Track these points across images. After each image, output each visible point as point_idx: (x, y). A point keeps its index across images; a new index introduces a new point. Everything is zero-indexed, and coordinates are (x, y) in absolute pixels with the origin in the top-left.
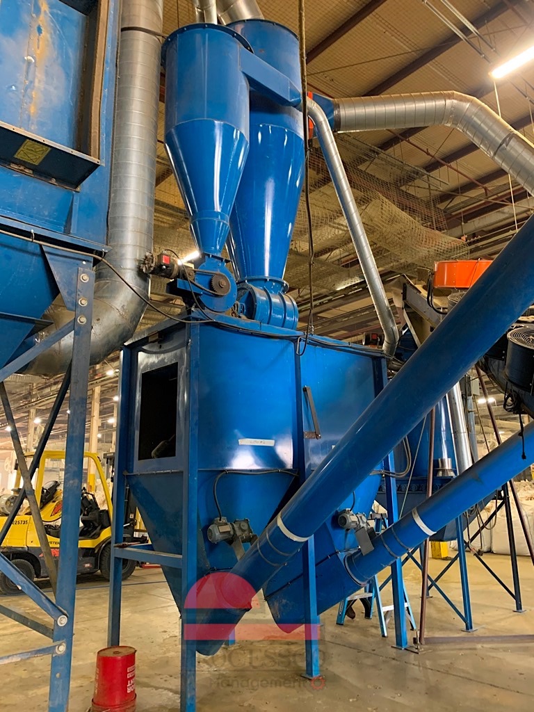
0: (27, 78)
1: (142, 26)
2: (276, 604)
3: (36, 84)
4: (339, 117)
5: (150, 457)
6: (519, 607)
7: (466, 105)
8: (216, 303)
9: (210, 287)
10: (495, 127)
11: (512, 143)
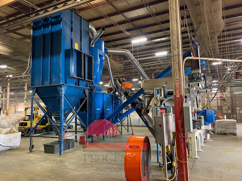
4: (108, 52)
5: (83, 111)
6: (128, 132)
7: (128, 53)
8: (95, 90)
9: (94, 88)
10: (132, 58)
11: (134, 61)
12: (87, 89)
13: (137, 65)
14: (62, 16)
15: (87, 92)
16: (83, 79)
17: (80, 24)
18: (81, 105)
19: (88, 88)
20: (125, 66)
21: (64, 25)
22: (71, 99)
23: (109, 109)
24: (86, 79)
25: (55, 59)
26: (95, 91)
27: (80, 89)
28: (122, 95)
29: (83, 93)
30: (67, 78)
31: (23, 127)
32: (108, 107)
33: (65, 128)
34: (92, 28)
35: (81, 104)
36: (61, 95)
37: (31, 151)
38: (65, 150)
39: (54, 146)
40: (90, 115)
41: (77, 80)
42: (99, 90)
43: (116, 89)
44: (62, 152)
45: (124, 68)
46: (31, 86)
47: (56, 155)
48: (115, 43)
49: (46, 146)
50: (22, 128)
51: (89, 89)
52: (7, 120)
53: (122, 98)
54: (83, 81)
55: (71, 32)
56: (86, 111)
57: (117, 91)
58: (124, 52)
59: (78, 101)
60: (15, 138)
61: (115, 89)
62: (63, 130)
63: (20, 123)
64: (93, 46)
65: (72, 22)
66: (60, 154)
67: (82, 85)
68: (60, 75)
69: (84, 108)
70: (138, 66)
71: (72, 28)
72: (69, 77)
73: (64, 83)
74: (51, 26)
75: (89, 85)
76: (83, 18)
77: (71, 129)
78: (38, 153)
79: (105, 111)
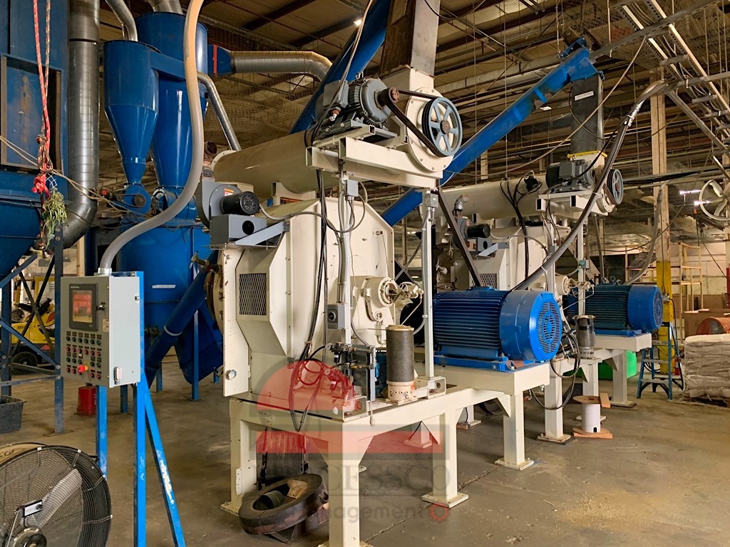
0: (20, 123)
1: (85, 37)
2: (186, 370)
3: (26, 125)
4: (234, 65)
7: (319, 64)
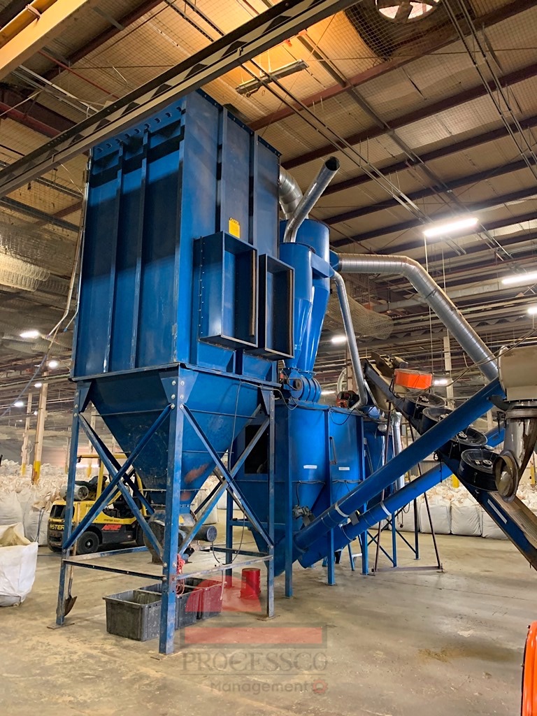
4: (341, 265)
5: (256, 473)
6: (417, 557)
7: (413, 267)
8: (296, 394)
9: (294, 386)
10: (428, 284)
11: (437, 294)
12: (271, 386)
13: (447, 308)
14: (183, 123)
15: (270, 400)
16: (256, 346)
17: (248, 156)
18: (246, 446)
19: (274, 383)
20: (396, 322)
21: (191, 153)
22: (210, 422)
23: (348, 469)
24: (266, 349)
25: (156, 274)
26: (296, 400)
27: (243, 388)
28: (396, 416)
29: (256, 403)
30: (196, 343)
31: (60, 521)
32: (345, 461)
33: (186, 539)
34: (290, 184)
35: (247, 443)
36: (173, 406)
37: (62, 622)
38: (181, 625)
39: (142, 609)
40: (281, 486)
41: (234, 352)
42: (311, 397)
43: (371, 394)
44: (168, 638)
45: (391, 330)
46: (75, 376)
47: (146, 651)
48: (360, 244)
49: (112, 605)
50: (57, 523)
51: (278, 388)
52: (23, 495)
53: (394, 427)
54: (255, 355)
55: (215, 179)
56: (266, 470)
57: (374, 402)
58: (399, 263)
59: (236, 431)
60: (16, 563)
61: (366, 397)
62: (175, 546)
63: (54, 506)
64: (293, 240)
65: (220, 147)
66: (163, 650)
67: (253, 369)
68: (173, 330)
69: (257, 461)
70: (452, 313)
71: (219, 166)
72: (205, 340)
73: (185, 361)
74: (148, 163)
75: (278, 375)
76: (259, 138)
77: (207, 541)
78: (85, 633)
79: (333, 476)
